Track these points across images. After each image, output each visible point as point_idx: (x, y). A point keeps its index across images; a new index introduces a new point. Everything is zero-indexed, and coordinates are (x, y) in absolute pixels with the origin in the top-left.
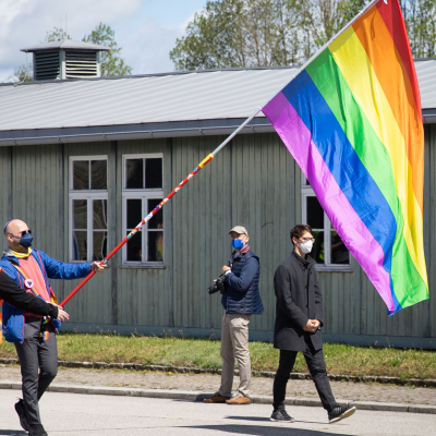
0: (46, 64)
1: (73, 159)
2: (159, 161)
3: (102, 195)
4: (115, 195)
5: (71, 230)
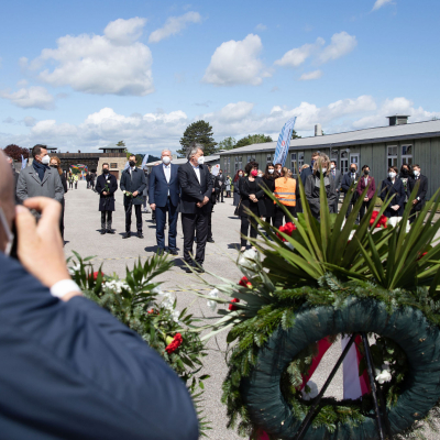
1: (388, 146)
2: (411, 146)
3: (395, 157)
4: (399, 157)
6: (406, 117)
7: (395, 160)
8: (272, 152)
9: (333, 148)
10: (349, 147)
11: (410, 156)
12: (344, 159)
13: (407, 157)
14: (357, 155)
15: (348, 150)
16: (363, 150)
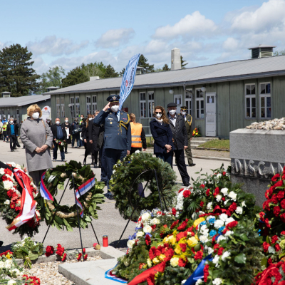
0: (256, 53)
1: (246, 85)
2: (269, 84)
3: (254, 96)
4: (258, 96)
5: (246, 108)
6: (270, 49)
7: (254, 99)
8: (117, 91)
9: (188, 87)
10: (205, 85)
11: (269, 95)
12: (200, 99)
13: (266, 96)
14: (214, 94)
15: (203, 89)
16: (220, 88)
